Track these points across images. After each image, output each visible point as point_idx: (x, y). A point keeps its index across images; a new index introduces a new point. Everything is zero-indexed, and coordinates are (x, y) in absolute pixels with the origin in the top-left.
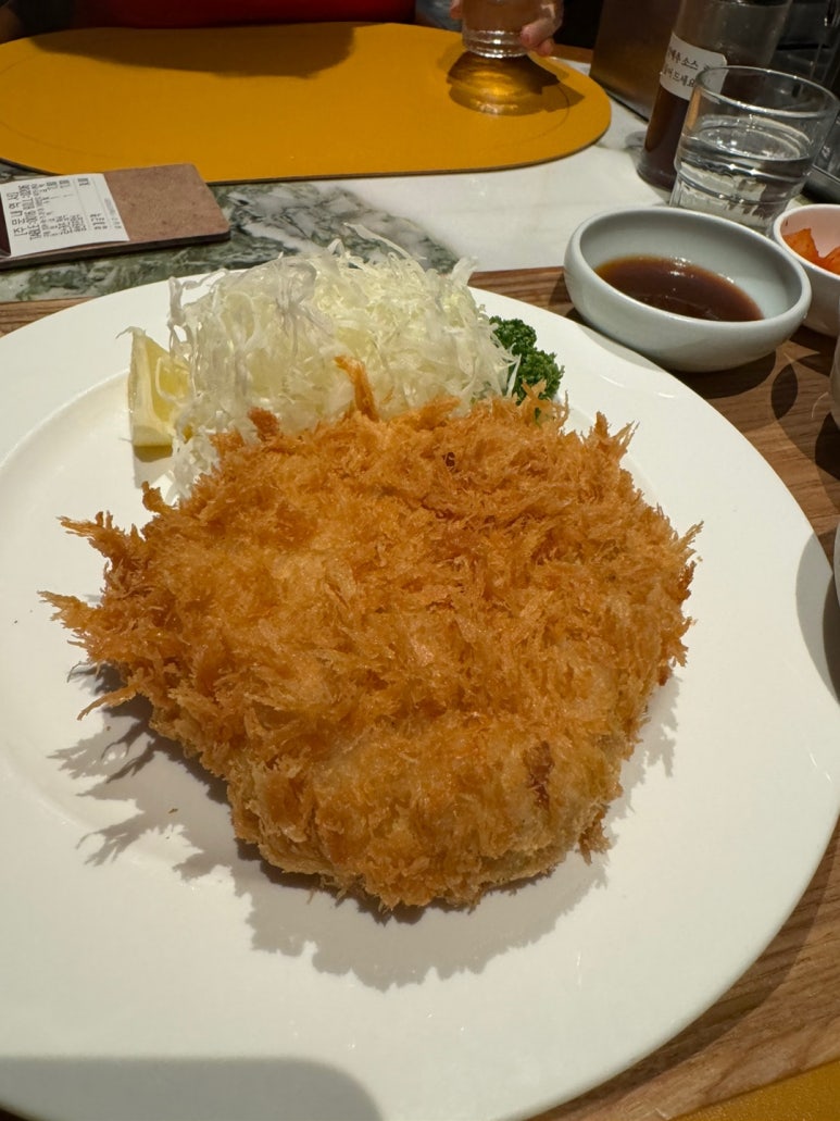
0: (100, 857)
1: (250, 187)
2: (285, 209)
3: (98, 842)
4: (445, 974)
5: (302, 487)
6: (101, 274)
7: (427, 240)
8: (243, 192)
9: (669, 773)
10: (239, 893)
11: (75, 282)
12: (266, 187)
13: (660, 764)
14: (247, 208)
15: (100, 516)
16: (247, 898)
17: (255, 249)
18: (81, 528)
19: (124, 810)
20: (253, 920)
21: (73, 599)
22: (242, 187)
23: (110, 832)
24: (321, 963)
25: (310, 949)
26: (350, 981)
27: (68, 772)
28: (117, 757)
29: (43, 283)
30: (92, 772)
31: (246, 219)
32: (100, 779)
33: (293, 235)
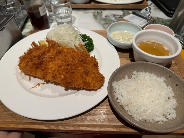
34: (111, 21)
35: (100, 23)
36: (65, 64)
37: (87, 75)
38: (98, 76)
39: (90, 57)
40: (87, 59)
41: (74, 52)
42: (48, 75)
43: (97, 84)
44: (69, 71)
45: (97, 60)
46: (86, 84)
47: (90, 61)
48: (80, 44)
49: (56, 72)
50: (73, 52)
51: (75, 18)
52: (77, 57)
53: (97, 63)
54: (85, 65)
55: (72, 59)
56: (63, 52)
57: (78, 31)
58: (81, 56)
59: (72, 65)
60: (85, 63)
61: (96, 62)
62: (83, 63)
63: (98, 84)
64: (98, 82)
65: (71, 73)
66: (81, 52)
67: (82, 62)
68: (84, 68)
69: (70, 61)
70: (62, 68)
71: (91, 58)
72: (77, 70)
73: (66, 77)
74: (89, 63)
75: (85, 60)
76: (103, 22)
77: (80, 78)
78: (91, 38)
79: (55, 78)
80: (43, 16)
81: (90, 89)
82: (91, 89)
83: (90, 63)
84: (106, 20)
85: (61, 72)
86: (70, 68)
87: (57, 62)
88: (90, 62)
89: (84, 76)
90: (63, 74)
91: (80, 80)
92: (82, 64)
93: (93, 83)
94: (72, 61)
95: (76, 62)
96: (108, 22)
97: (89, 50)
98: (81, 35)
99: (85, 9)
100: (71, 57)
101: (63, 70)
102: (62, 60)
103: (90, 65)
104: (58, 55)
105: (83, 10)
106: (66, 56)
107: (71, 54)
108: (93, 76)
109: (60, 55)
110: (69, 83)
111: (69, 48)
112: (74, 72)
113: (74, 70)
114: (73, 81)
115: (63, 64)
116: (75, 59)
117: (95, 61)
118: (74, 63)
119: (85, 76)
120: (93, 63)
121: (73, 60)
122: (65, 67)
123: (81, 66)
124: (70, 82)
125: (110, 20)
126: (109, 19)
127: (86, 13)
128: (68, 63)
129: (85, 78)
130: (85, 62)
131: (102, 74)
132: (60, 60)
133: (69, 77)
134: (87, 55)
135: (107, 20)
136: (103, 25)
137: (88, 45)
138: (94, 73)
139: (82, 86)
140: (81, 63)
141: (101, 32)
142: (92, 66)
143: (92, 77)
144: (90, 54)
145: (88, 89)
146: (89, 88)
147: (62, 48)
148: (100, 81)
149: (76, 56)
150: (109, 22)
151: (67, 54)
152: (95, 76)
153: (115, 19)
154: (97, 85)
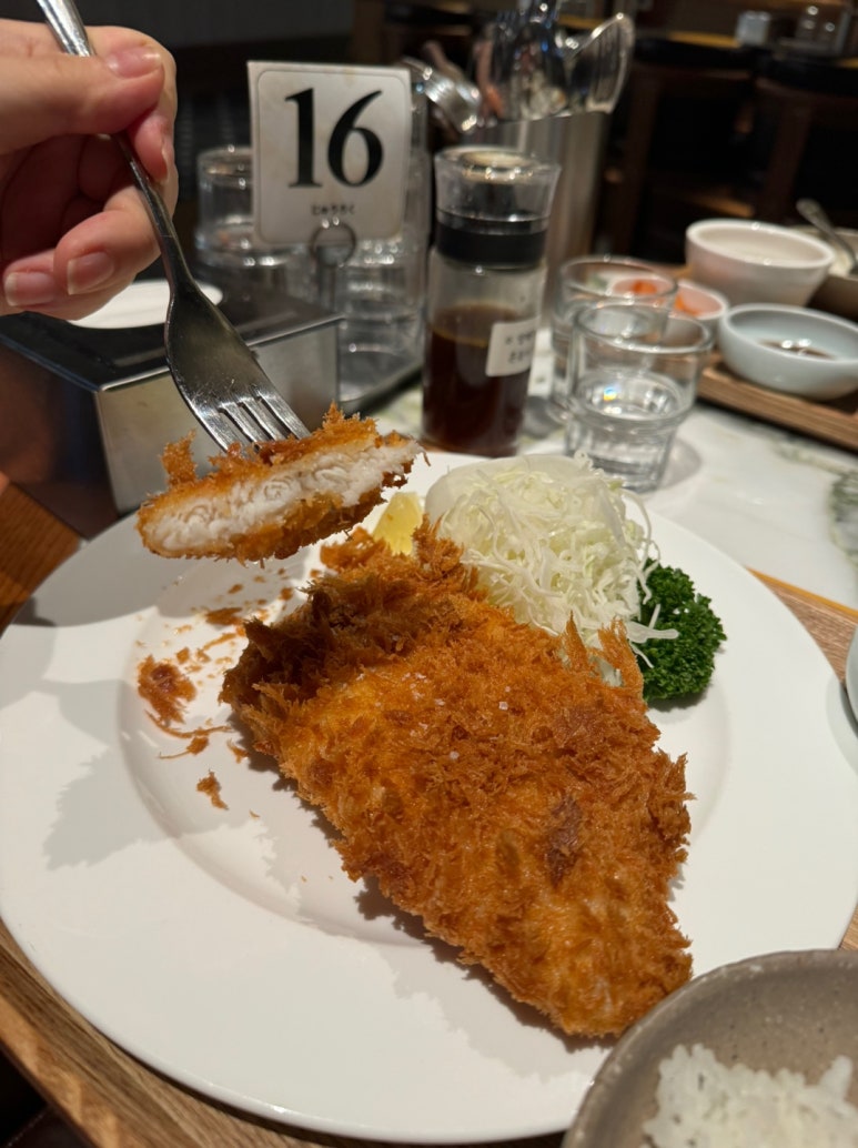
36: (441, 715)
37: (555, 881)
38: (642, 937)
39: (647, 751)
40: (616, 755)
41: (545, 666)
42: (301, 737)
43: (596, 995)
44: (439, 777)
45: (690, 797)
46: (514, 944)
47: (630, 777)
48: (616, 631)
49: (357, 743)
50: (537, 660)
51: (694, 460)
52: (545, 710)
53: (677, 822)
54: (577, 789)
55: (503, 706)
56: (471, 637)
57: (645, 536)
58: (578, 710)
59: (482, 746)
60: (582, 778)
61: (669, 813)
62: (571, 768)
63: (614, 1000)
64: (612, 979)
65: (446, 802)
66: (589, 687)
67: (566, 758)
68: (555, 814)
69: (487, 715)
70: (412, 733)
71: (647, 760)
72: (499, 798)
73: (395, 808)
74: (617, 793)
75: (597, 758)
77: (490, 868)
78: (717, 614)
79: (328, 782)
80: (496, 380)
81: (529, 1001)
82: (532, 1009)
83: (622, 799)
85: (385, 758)
86: (459, 760)
87: (408, 682)
88: (626, 787)
89: (528, 872)
90: (394, 780)
91: (482, 892)
92: (559, 771)
93: (572, 968)
94: (500, 718)
95: (519, 738)
97: (663, 689)
98: (650, 570)
99: (795, 433)
100: (508, 689)
101: (404, 755)
102: (438, 683)
103: (615, 807)
104: (437, 642)
105: (778, 435)
106: (477, 667)
107: (522, 669)
108: (597, 907)
109: (449, 645)
110: (396, 873)
111: (524, 627)
112: (466, 803)
113: (475, 783)
114: (427, 863)
115: (431, 710)
116: (524, 716)
117: (672, 804)
118: (500, 739)
119: (540, 877)
120: (643, 811)
121: (512, 717)
122: (426, 738)
123: (540, 787)
124: (406, 863)
127: (794, 458)
128: (460, 717)
129: (528, 896)
130: (591, 772)
131: (683, 927)
132: (430, 677)
133: (416, 822)
134: (623, 726)
137: (670, 653)
138: (618, 892)
139: (472, 944)
140: (558, 763)
141: (823, 611)
142: (631, 824)
143: (585, 911)
144: (654, 733)
145: (510, 994)
146: (518, 992)
147: (486, 611)
148: (642, 984)
149: (545, 702)
151: (491, 655)
152: (615, 920)
154: (601, 1002)
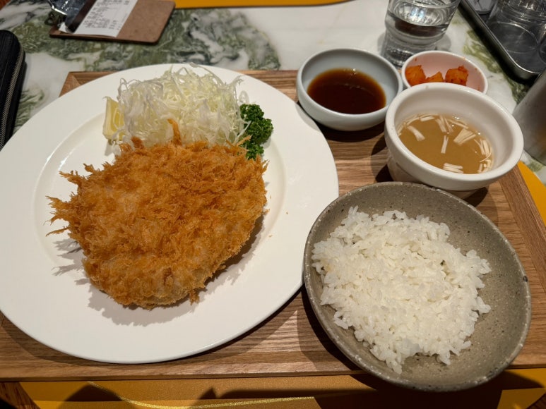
0: (57, 274)
1: (201, 10)
2: (212, 24)
3: (58, 269)
4: (135, 325)
5: (140, 169)
6: (127, 54)
7: (268, 45)
8: (197, 14)
9: (232, 284)
10: (90, 291)
11: (117, 57)
12: (208, 11)
13: (231, 281)
14: (196, 22)
15: (72, 172)
16: (91, 293)
17: (191, 45)
18: (66, 175)
19: (69, 262)
20: (90, 299)
21: (57, 199)
22: (198, 10)
23: (61, 268)
24: (104, 314)
25: (103, 310)
26: (110, 320)
27: (57, 248)
28: (73, 246)
29: (105, 57)
30: (64, 250)
31: (194, 29)
32: (66, 252)
33: (210, 38)
34: (223, 39)
35: (256, 32)
76: (247, 35)
84: (238, 43)
96: (230, 35)
125: (222, 43)
126: (227, 46)
135: (233, 44)
136: (247, 25)
150: (227, 36)
153: (207, 47)
